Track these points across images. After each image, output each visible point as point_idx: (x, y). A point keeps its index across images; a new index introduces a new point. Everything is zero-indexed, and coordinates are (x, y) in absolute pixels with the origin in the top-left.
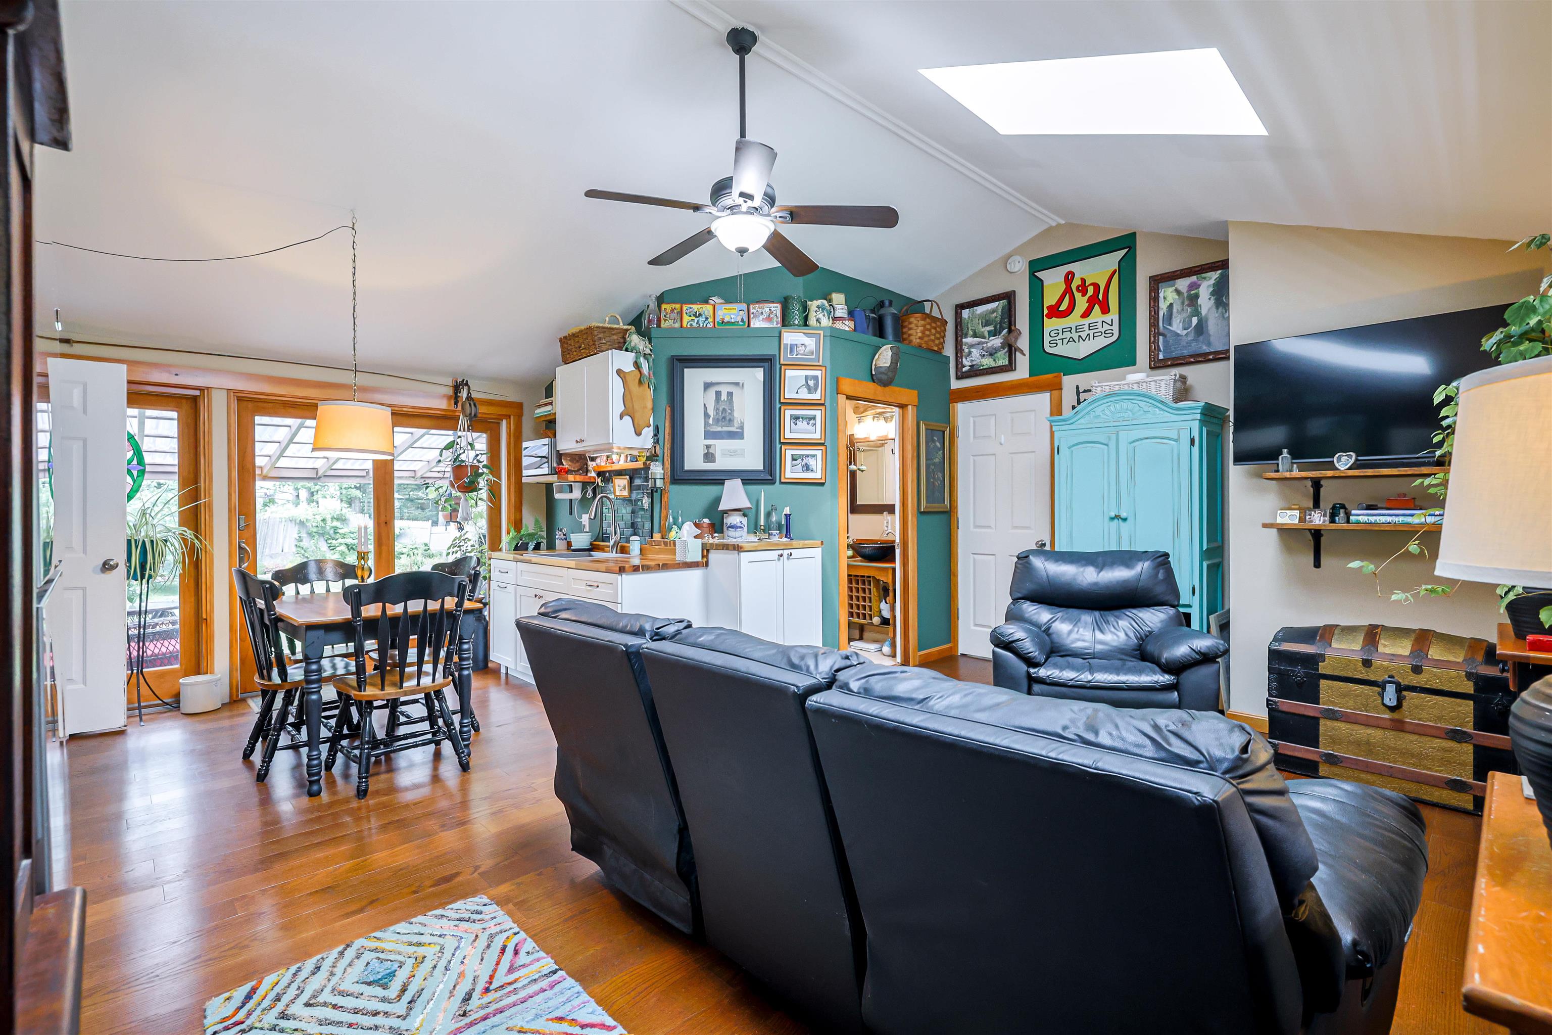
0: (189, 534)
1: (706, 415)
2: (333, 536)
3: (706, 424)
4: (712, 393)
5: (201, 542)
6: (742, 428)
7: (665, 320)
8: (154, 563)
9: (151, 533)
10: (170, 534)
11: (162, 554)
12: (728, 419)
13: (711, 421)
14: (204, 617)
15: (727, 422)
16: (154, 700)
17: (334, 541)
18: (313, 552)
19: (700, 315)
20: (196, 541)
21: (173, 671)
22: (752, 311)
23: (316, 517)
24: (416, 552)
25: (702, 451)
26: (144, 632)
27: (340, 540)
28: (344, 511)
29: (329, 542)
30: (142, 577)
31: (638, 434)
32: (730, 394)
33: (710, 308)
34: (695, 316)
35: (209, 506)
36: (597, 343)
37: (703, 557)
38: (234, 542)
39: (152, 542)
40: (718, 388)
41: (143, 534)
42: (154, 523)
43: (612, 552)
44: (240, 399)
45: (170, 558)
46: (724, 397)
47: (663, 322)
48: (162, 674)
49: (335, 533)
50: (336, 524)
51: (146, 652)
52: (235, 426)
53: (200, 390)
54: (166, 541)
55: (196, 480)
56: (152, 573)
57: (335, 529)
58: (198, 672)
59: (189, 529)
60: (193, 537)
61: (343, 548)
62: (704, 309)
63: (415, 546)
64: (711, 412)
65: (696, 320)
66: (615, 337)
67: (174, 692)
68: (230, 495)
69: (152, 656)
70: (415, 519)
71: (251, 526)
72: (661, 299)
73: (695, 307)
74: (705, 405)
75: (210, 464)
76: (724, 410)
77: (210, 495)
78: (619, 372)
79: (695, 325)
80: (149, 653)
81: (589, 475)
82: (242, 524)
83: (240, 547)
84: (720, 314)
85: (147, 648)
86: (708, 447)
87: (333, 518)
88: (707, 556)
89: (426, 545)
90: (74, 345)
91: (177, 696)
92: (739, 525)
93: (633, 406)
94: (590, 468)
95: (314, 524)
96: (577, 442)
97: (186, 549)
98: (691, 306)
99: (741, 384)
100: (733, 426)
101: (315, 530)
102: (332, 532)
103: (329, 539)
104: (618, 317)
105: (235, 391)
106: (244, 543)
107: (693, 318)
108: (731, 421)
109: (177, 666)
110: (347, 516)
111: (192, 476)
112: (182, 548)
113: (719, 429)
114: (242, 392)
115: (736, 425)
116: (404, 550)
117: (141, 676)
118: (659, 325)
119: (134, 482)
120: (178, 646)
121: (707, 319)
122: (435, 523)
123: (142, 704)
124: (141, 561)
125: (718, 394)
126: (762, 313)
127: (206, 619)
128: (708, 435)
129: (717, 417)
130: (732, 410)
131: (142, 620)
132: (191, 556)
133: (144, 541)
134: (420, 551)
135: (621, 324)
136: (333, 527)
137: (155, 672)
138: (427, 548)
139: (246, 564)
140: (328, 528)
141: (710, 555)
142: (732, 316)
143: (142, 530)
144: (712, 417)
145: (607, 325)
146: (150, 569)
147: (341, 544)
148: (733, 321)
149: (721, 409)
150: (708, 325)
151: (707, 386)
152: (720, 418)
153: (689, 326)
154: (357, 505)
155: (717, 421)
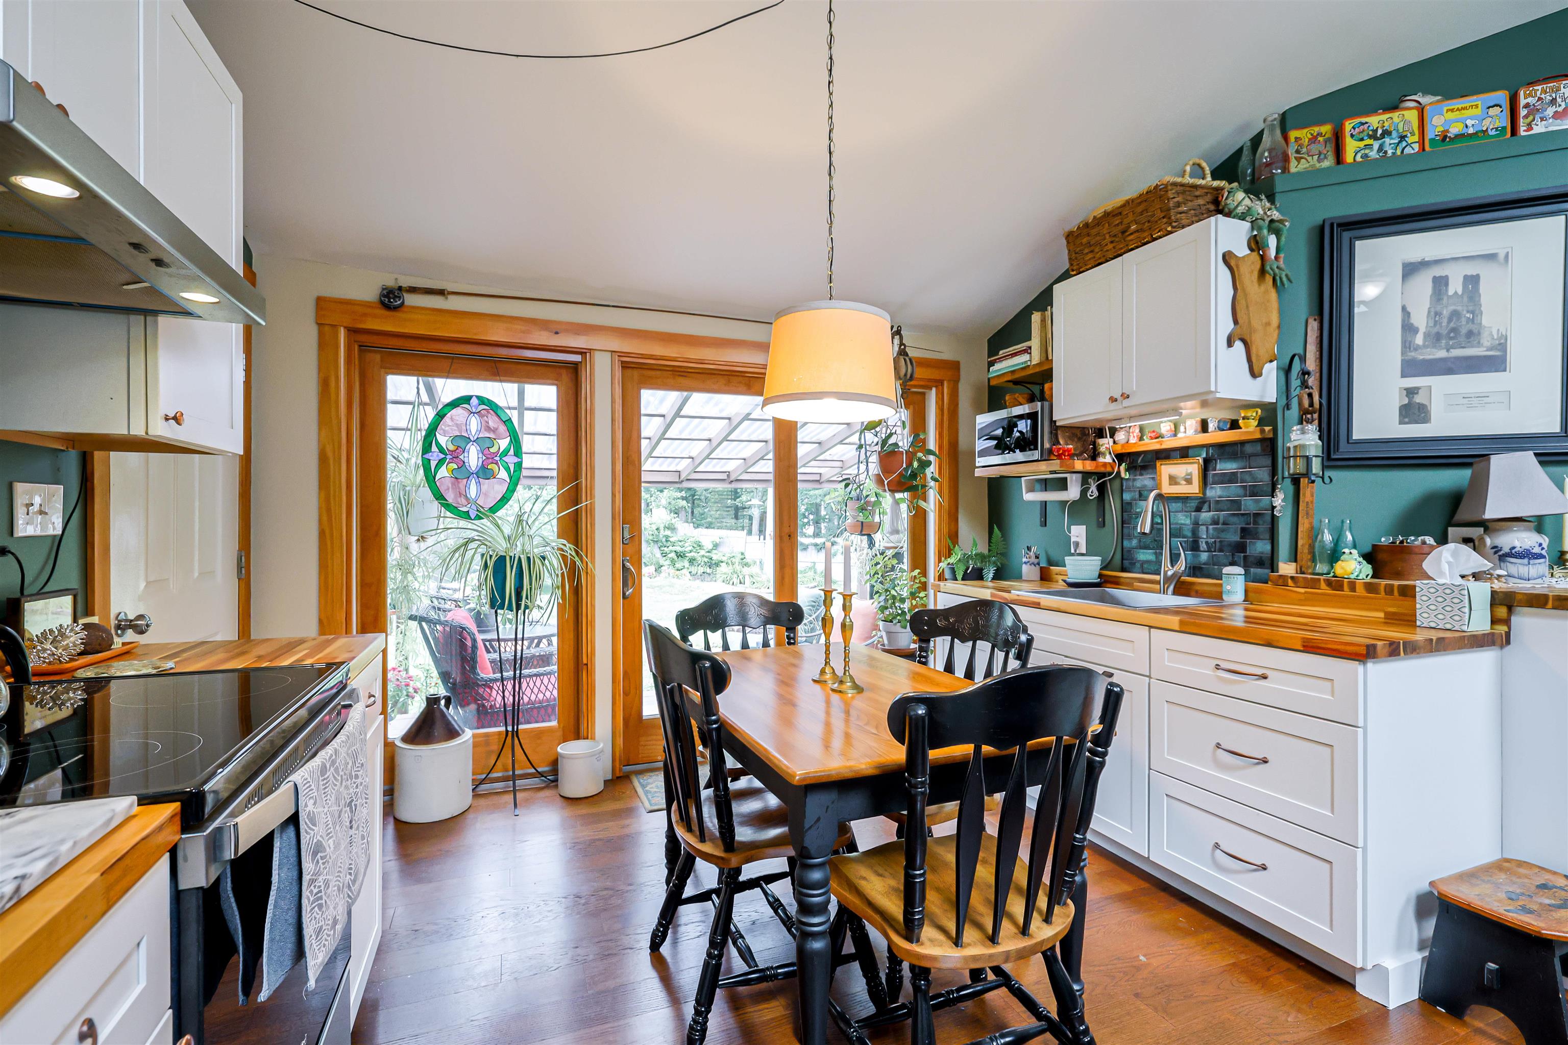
0: (569, 548)
1: (1408, 328)
2: (665, 543)
3: (1407, 345)
4: (1423, 284)
5: (581, 559)
6: (1502, 346)
7: (1298, 160)
8: (531, 588)
9: (528, 548)
10: (548, 548)
11: (539, 577)
12: (1464, 331)
13: (1419, 340)
14: (585, 661)
15: (1462, 339)
16: (529, 768)
17: (666, 549)
18: (649, 558)
19: (1387, 133)
20: (577, 559)
21: (550, 730)
22: (1523, 102)
23: (652, 526)
24: (734, 560)
25: (1396, 401)
26: (520, 673)
27: (671, 548)
28: (673, 521)
29: (662, 549)
30: (518, 608)
31: (1254, 373)
32: (1472, 281)
33: (1412, 116)
34: (1374, 136)
35: (591, 510)
36: (1172, 212)
37: (1494, 621)
38: (617, 560)
39: (529, 558)
40: (1438, 271)
41: (519, 548)
42: (531, 533)
43: (1165, 592)
44: (625, 366)
45: (548, 581)
46: (1455, 286)
47: (1293, 163)
48: (540, 733)
49: (667, 541)
50: (668, 533)
51: (522, 698)
52: (619, 401)
53: (581, 353)
54: (544, 558)
55: (576, 476)
56: (529, 604)
57: (667, 537)
58: (577, 736)
59: (569, 543)
60: (574, 553)
61: (673, 555)
62: (1396, 120)
63: (733, 555)
64: (1420, 320)
65: (1376, 145)
66: (1201, 201)
67: (552, 758)
68: (613, 495)
69: (528, 703)
70: (731, 528)
71: (636, 538)
72: (1285, 122)
73: (1374, 121)
74: (1404, 309)
75: (592, 454)
76: (1455, 314)
77: (592, 497)
78: (1227, 258)
79: (1373, 154)
80: (526, 699)
81: (1101, 460)
82: (627, 535)
83: (624, 565)
84: (1437, 124)
85: (523, 693)
86: (1411, 392)
87: (665, 527)
88: (1507, 622)
89: (742, 554)
90: (451, 297)
91: (555, 764)
92: (1537, 550)
93: (1250, 322)
94: (1102, 449)
95: (651, 533)
96: (1113, 400)
97: (566, 569)
98: (1364, 120)
99: (1502, 256)
100: (1479, 344)
101: (651, 538)
102: (664, 540)
103: (661, 546)
104: (1204, 164)
105: (621, 354)
106: (628, 561)
107: (1369, 142)
108: (1472, 336)
109: (554, 723)
110: (676, 526)
111: (572, 471)
112: (562, 569)
113: (1442, 354)
114: (627, 354)
115: (1486, 341)
116: (724, 559)
117: (516, 739)
118: (1285, 170)
119: (511, 478)
120: (555, 693)
121: (1402, 138)
122: (750, 533)
123: (517, 772)
124: (517, 585)
125: (1440, 283)
126: (1553, 102)
127: (587, 665)
128: (1410, 368)
129: (1435, 330)
130: (1476, 312)
131: (519, 648)
132: (571, 580)
133: (520, 558)
134: (737, 560)
135: (1209, 178)
136: (665, 536)
137: (532, 730)
138: (743, 557)
139: (630, 591)
140: (661, 536)
141: (1514, 619)
142: (1469, 123)
143: (518, 544)
144: (1422, 330)
145: (1188, 180)
146: (527, 598)
147: (671, 551)
148: (1471, 131)
149: (1446, 313)
150: (1408, 150)
151: (1410, 270)
152: (1444, 332)
153: (1359, 159)
154: (682, 514)
155: (1435, 338)
